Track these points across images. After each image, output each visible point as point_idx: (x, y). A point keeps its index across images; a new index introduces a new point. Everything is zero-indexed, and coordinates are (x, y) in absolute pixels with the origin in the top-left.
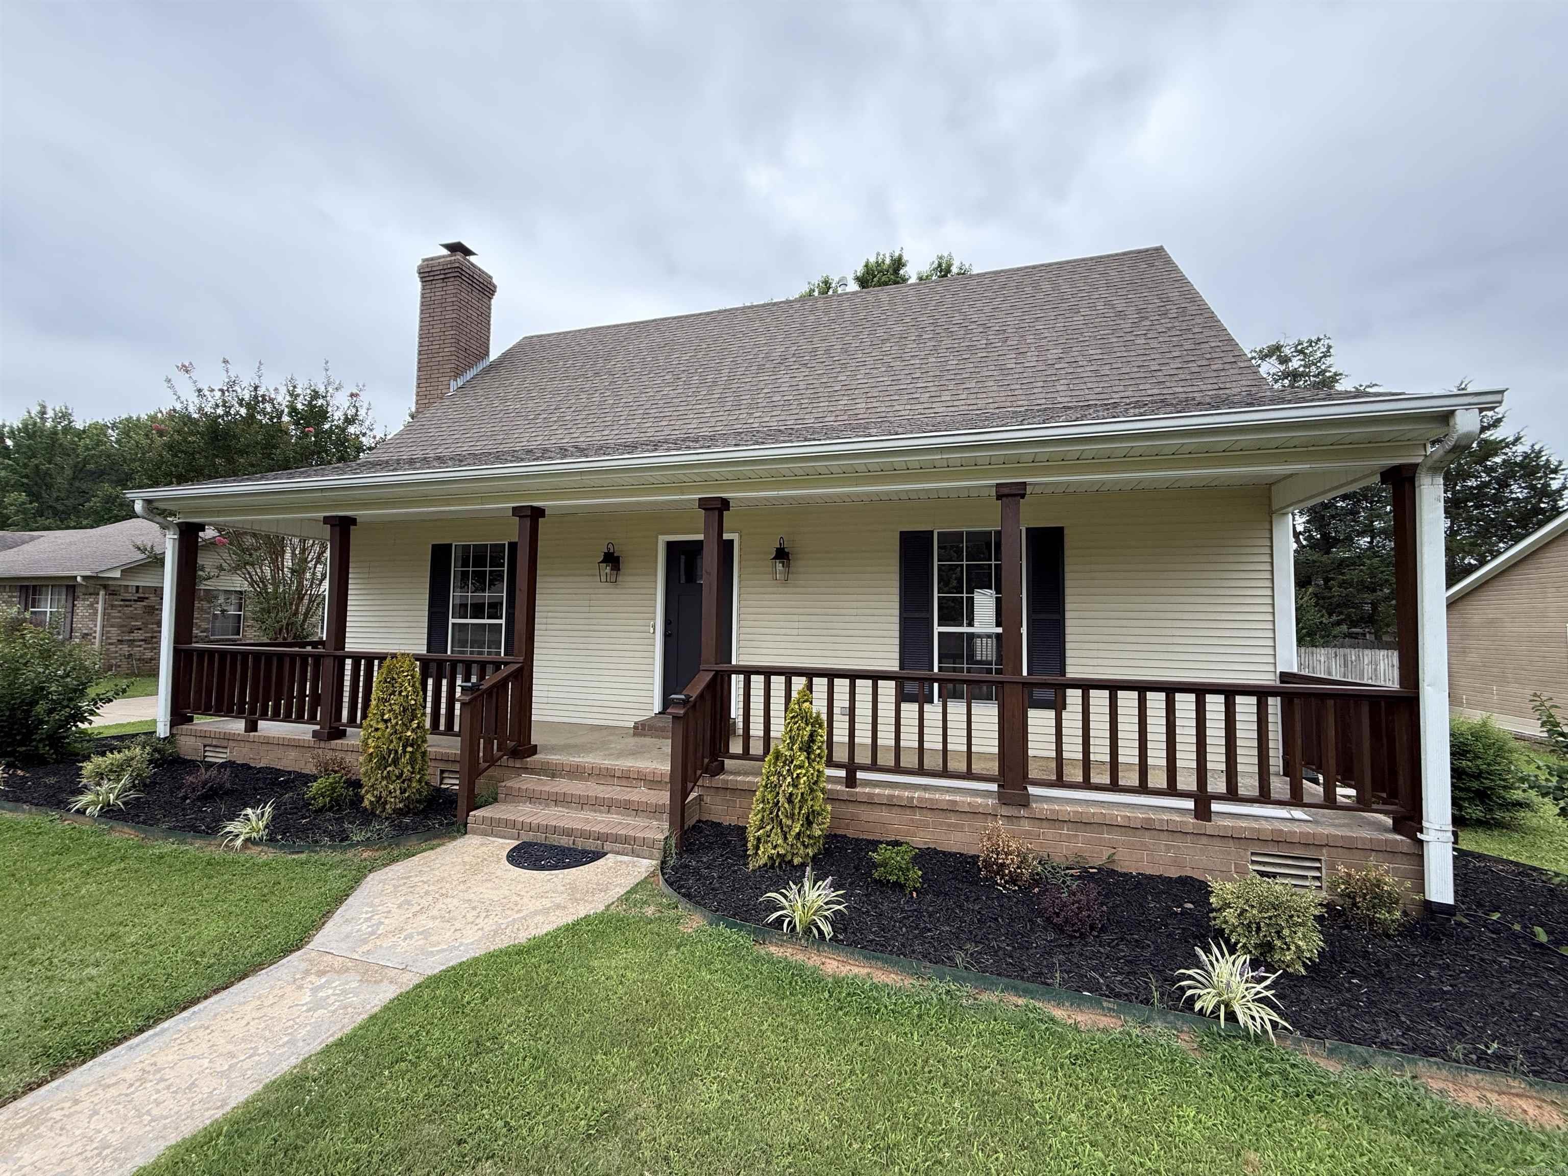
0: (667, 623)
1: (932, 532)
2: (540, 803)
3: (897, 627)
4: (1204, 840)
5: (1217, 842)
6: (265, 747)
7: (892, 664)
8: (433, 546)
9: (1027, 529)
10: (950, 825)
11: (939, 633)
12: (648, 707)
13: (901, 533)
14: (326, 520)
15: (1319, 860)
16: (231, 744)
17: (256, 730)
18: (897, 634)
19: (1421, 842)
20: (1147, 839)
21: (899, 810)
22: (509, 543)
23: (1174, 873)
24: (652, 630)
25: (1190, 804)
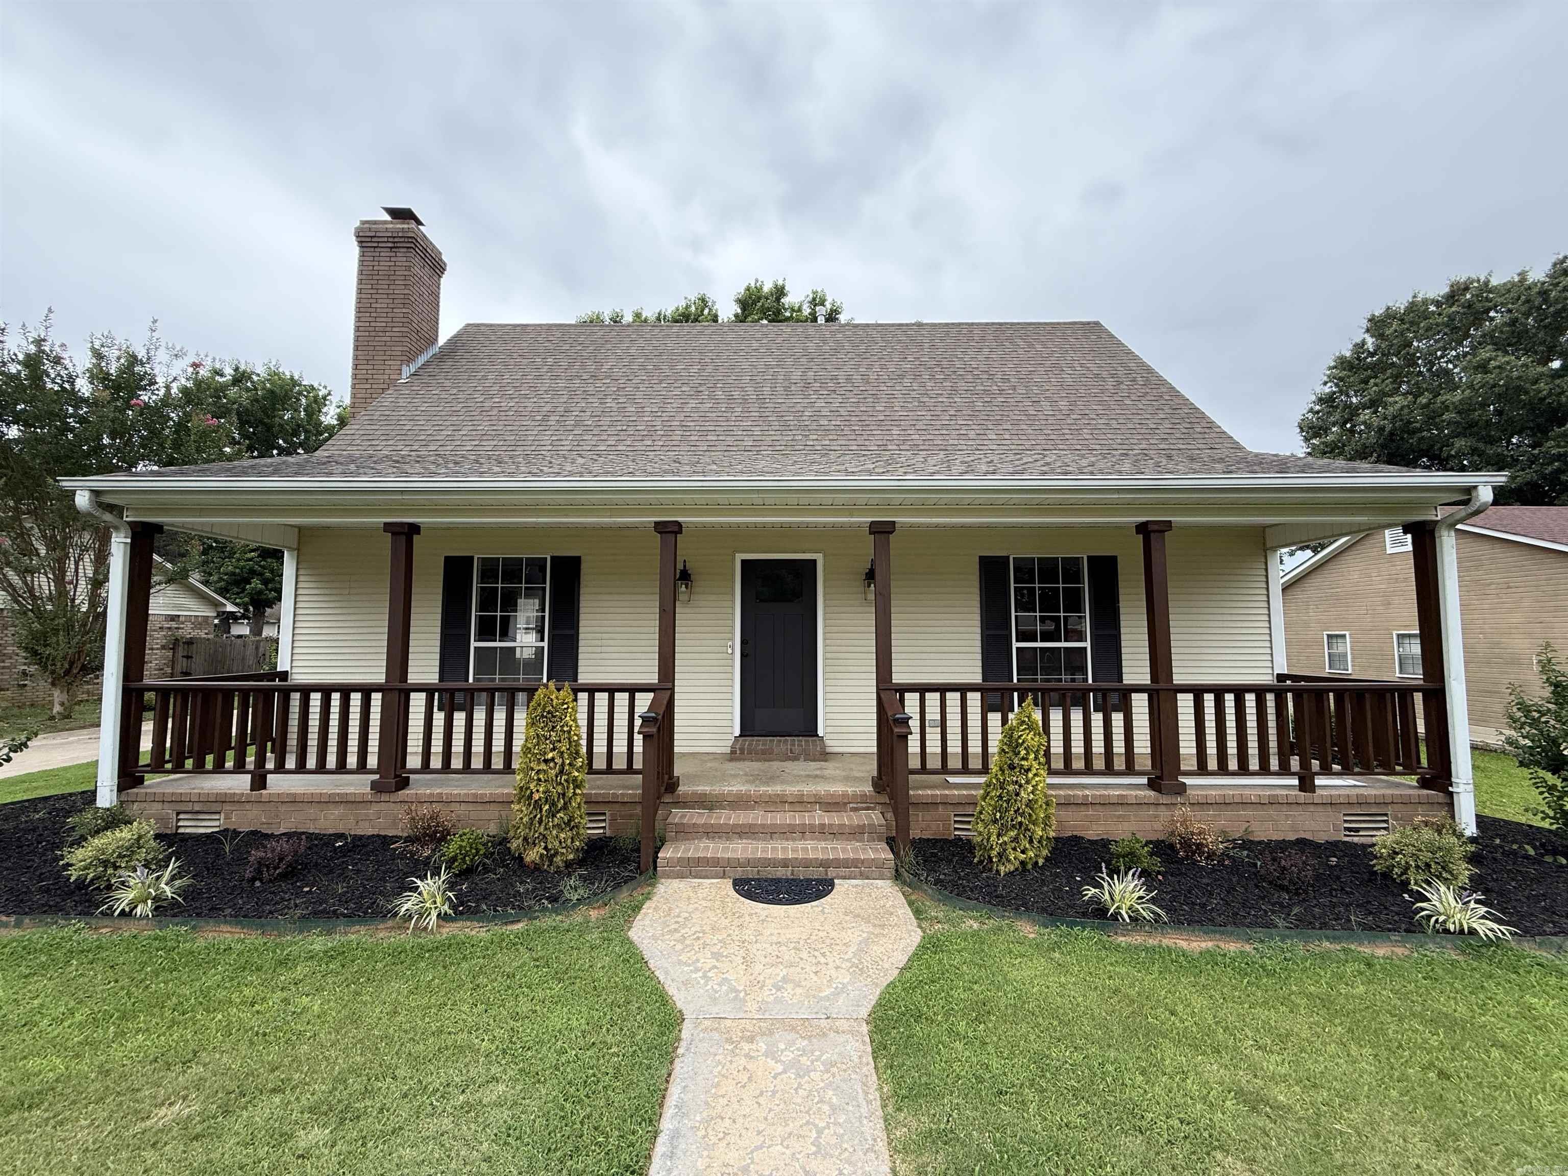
0: (743, 642)
1: (1008, 557)
2: (720, 838)
3: (979, 643)
4: (1312, 808)
5: (1320, 808)
6: (283, 808)
7: (976, 677)
8: (446, 558)
9: (1088, 557)
10: (1119, 816)
11: (1018, 648)
12: (729, 730)
13: (980, 557)
14: (388, 527)
15: (1386, 815)
16: (227, 807)
17: (265, 788)
18: (979, 650)
19: (1452, 793)
20: (1272, 812)
21: (1074, 808)
22: (552, 558)
23: (1292, 837)
24: (730, 651)
25: (1295, 782)
